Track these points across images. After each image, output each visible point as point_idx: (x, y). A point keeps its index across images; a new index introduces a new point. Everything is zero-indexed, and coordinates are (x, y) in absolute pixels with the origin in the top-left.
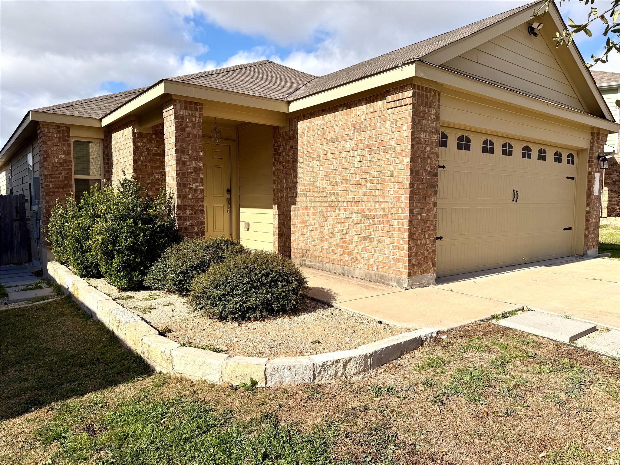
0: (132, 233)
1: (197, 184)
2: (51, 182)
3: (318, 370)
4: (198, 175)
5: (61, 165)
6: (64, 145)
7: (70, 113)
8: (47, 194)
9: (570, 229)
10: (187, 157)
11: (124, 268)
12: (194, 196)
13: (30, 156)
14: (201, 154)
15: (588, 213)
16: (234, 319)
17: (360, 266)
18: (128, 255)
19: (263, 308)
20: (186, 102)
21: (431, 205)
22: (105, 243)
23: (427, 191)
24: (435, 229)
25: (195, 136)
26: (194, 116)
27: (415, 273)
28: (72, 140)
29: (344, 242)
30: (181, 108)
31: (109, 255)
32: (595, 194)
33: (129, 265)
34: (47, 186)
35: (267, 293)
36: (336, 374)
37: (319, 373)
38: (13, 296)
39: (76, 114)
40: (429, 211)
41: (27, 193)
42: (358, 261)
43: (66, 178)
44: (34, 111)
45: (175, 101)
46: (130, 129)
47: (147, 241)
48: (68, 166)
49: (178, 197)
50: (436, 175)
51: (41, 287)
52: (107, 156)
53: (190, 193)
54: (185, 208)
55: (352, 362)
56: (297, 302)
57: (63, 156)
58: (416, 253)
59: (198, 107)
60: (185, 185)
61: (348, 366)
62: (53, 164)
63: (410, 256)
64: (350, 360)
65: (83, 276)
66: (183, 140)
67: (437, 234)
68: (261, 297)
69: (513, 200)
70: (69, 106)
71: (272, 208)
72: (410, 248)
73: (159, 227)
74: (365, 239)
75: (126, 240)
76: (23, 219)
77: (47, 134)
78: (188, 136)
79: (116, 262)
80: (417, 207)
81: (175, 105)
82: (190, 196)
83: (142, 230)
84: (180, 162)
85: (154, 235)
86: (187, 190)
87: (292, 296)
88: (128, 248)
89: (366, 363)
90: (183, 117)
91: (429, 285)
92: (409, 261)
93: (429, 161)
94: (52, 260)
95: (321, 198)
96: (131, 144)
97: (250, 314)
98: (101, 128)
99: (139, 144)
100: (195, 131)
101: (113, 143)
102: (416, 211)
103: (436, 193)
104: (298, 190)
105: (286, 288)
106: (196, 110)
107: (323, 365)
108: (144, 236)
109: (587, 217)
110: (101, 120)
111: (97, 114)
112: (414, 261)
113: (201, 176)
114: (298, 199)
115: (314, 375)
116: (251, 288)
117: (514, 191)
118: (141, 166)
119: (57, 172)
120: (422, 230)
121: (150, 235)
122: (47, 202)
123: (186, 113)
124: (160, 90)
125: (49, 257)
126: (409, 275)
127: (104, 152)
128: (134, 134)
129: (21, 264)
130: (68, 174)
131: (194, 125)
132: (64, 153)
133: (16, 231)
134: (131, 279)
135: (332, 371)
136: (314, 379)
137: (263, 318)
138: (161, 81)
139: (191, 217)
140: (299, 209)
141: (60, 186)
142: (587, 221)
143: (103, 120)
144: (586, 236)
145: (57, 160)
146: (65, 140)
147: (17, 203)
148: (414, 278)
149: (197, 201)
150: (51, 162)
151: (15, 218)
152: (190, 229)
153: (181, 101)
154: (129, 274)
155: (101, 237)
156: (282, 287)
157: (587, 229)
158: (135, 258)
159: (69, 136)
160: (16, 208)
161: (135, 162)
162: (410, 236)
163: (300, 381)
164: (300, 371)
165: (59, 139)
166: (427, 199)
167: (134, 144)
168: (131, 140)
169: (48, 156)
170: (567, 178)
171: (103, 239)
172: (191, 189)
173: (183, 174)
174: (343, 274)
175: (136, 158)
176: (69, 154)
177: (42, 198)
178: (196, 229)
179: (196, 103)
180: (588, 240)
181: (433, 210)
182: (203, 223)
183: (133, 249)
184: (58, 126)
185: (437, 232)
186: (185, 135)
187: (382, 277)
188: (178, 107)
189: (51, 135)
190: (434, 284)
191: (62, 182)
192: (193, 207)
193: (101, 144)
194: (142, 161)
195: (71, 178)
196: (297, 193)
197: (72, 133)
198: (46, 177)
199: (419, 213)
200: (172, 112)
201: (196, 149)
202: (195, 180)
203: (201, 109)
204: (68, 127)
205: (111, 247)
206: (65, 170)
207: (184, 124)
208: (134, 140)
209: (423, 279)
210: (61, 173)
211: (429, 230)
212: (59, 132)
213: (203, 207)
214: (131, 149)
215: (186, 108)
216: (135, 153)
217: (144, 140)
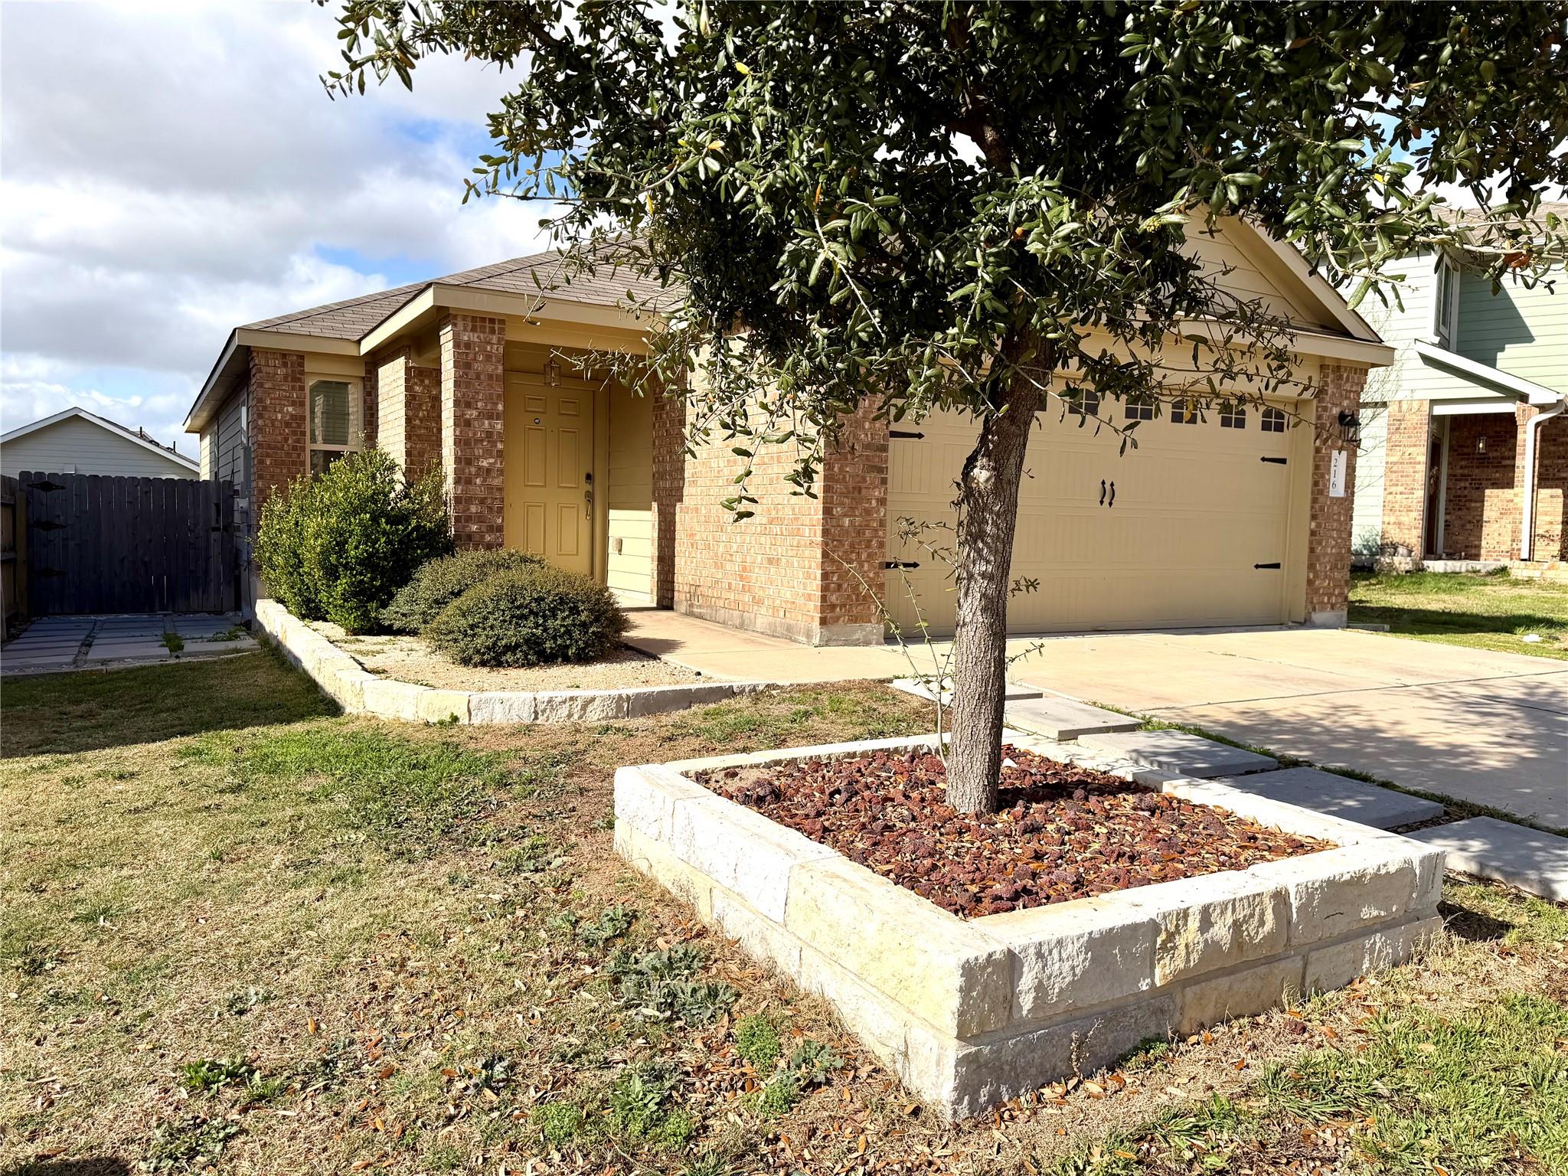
0: (367, 537)
1: (492, 461)
2: (268, 456)
3: (542, 707)
4: (494, 444)
5: (288, 425)
6: (293, 388)
7: (305, 330)
8: (260, 477)
9: (1277, 566)
10: (475, 413)
11: (355, 595)
12: (485, 480)
13: (244, 409)
14: (500, 407)
15: (1313, 533)
16: (483, 664)
17: (763, 611)
18: (361, 574)
19: (530, 648)
20: (474, 319)
21: (874, 502)
22: (325, 552)
23: (864, 480)
24: (881, 545)
25: (490, 377)
26: (489, 343)
27: (836, 620)
28: (310, 382)
29: (744, 569)
30: (465, 330)
31: (332, 573)
32: (1332, 494)
33: (362, 592)
34: (261, 462)
35: (537, 626)
36: (570, 716)
37: (544, 711)
38: (189, 647)
39: (316, 332)
40: (868, 512)
41: (239, 478)
42: (758, 602)
43: (295, 448)
44: (243, 329)
45: (455, 317)
46: (402, 360)
47: (394, 552)
48: (299, 426)
49: (457, 482)
50: (884, 449)
51: (237, 637)
52: (371, 408)
53: (477, 475)
54: (469, 500)
55: (597, 702)
56: (586, 643)
57: (290, 409)
58: (839, 586)
59: (496, 327)
60: (469, 462)
61: (590, 708)
62: (273, 422)
63: (825, 589)
64: (593, 699)
65: (303, 617)
66: (468, 385)
67: (888, 554)
68: (524, 631)
69: (1102, 502)
70: (306, 316)
71: (649, 509)
72: (825, 576)
73: (413, 529)
74: (770, 561)
75: (356, 548)
76: (229, 528)
77: (264, 369)
78: (478, 377)
79: (343, 584)
80: (842, 504)
81: (455, 325)
82: (478, 481)
83: (385, 533)
84: (460, 421)
85: (406, 542)
86: (473, 470)
87: (576, 634)
88: (361, 562)
89: (619, 708)
90: (468, 345)
91: (867, 643)
92: (824, 598)
93: (867, 425)
94: (263, 598)
95: (717, 489)
96: (403, 388)
97: (509, 657)
98: (359, 357)
99: (417, 388)
100: (490, 369)
101: (380, 384)
102: (838, 511)
103: (884, 481)
104: (686, 475)
105: (569, 621)
106: (493, 331)
107: (549, 702)
108: (389, 542)
109: (1311, 542)
110: (359, 342)
111: (354, 331)
112: (833, 598)
113: (500, 446)
114: (686, 492)
115: (536, 713)
116: (513, 617)
117: (1103, 483)
118: (420, 427)
119: (279, 438)
120: (852, 545)
121: (400, 542)
122: (261, 491)
123: (475, 337)
124: (425, 302)
125: (259, 592)
126: (823, 622)
127: (365, 402)
128: (408, 370)
129: (221, 613)
130: (298, 441)
131: (488, 357)
132: (293, 404)
133: (215, 550)
134: (366, 615)
135: (564, 711)
136: (536, 718)
137: (531, 665)
138: (429, 285)
139: (480, 519)
140: (687, 511)
141: (283, 463)
142: (1312, 550)
143: (363, 343)
144: (1310, 582)
145: (279, 416)
146: (295, 379)
147: (219, 498)
148: (835, 628)
149: (490, 488)
150: (269, 418)
151: (213, 524)
152: (477, 538)
153: (465, 318)
154: (362, 605)
155: (320, 541)
156: (564, 619)
157: (1311, 567)
158: (373, 579)
159: (303, 373)
160: (217, 505)
161: (408, 420)
162: (825, 555)
163: (516, 720)
164: (515, 706)
165: (285, 378)
166: (864, 491)
167: (407, 389)
168: (402, 382)
169: (265, 408)
170: (1263, 459)
171: (322, 545)
172: (479, 468)
173: (467, 443)
174: (742, 627)
175: (410, 413)
176: (302, 404)
177: (254, 484)
178: (488, 538)
179: (492, 321)
180: (1316, 591)
181: (878, 512)
182: (500, 529)
183: (368, 562)
184: (284, 355)
185: (887, 549)
186: (472, 374)
187: (789, 629)
188: (460, 326)
189: (271, 370)
190: (878, 643)
191: (288, 454)
192: (482, 501)
193: (360, 385)
194: (421, 420)
195: (303, 449)
196: (683, 479)
197: (309, 367)
198: (260, 445)
199: (846, 515)
200: (450, 336)
201: (489, 399)
202: (488, 453)
203: (502, 331)
204: (301, 356)
205: (333, 559)
206: (294, 433)
207: (471, 356)
208: (407, 380)
209: (855, 632)
210: (286, 440)
211: (868, 546)
212: (285, 365)
213: (502, 500)
214: (402, 398)
215: (474, 330)
216: (408, 405)
217: (427, 382)
